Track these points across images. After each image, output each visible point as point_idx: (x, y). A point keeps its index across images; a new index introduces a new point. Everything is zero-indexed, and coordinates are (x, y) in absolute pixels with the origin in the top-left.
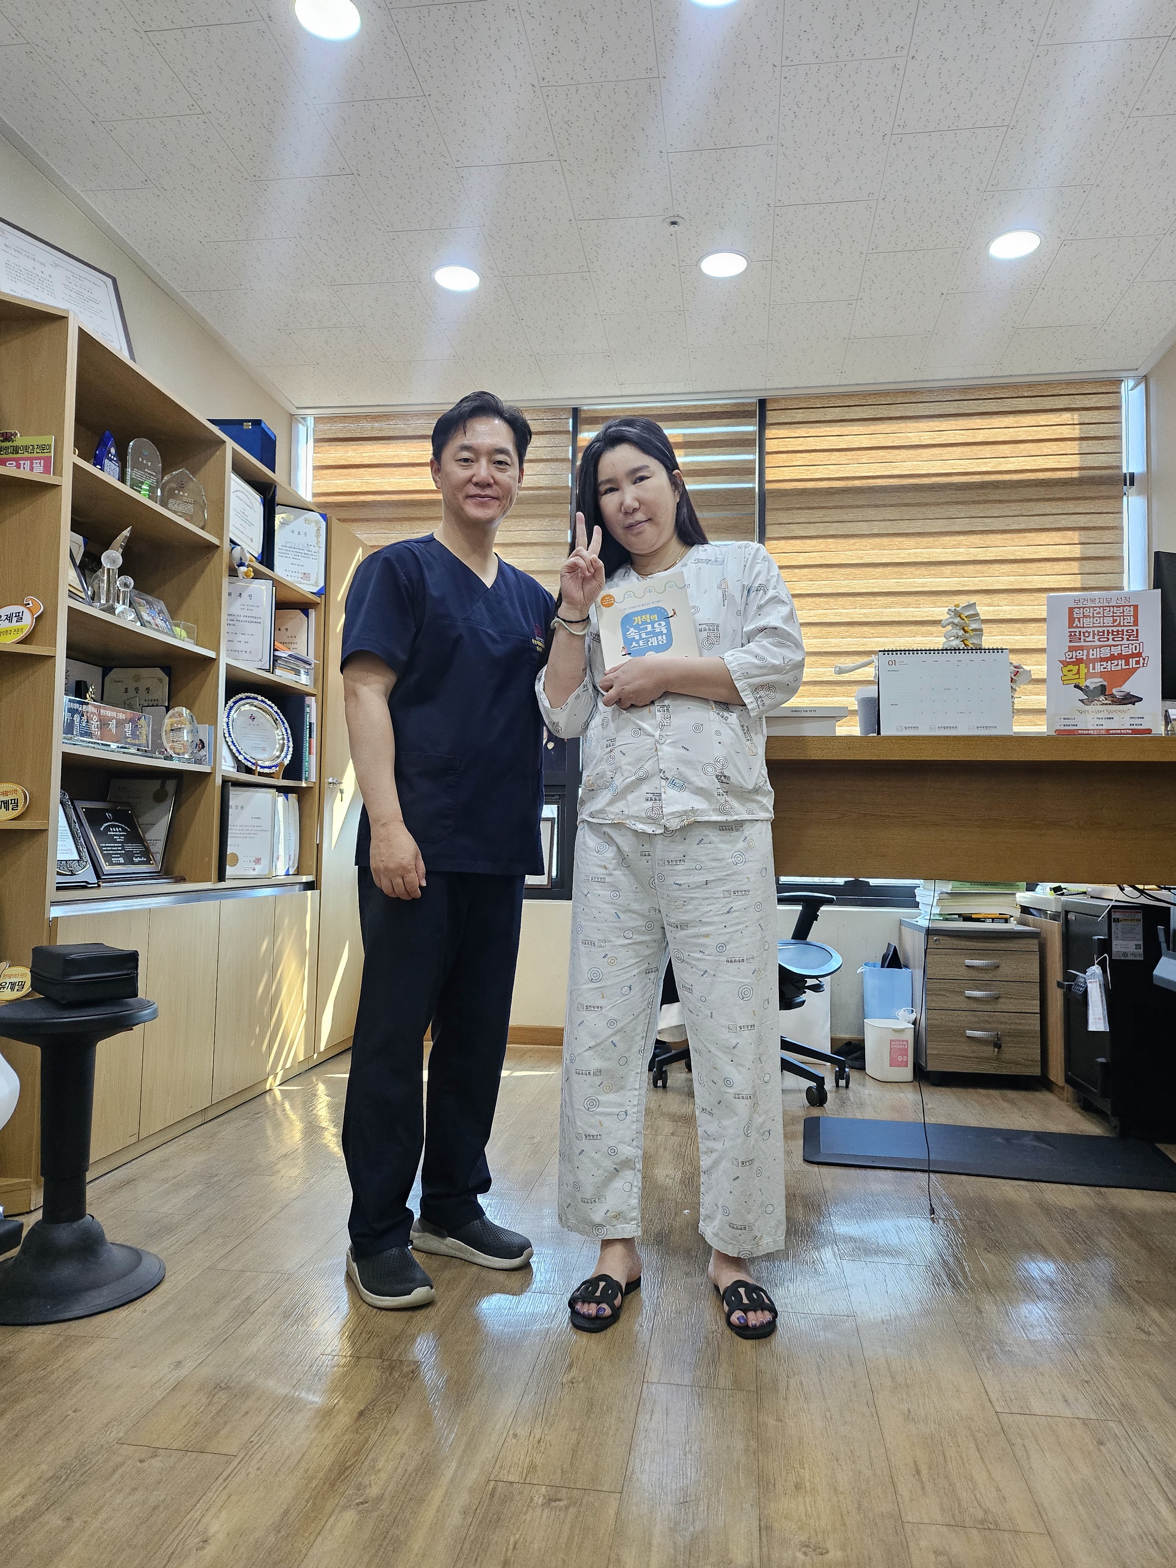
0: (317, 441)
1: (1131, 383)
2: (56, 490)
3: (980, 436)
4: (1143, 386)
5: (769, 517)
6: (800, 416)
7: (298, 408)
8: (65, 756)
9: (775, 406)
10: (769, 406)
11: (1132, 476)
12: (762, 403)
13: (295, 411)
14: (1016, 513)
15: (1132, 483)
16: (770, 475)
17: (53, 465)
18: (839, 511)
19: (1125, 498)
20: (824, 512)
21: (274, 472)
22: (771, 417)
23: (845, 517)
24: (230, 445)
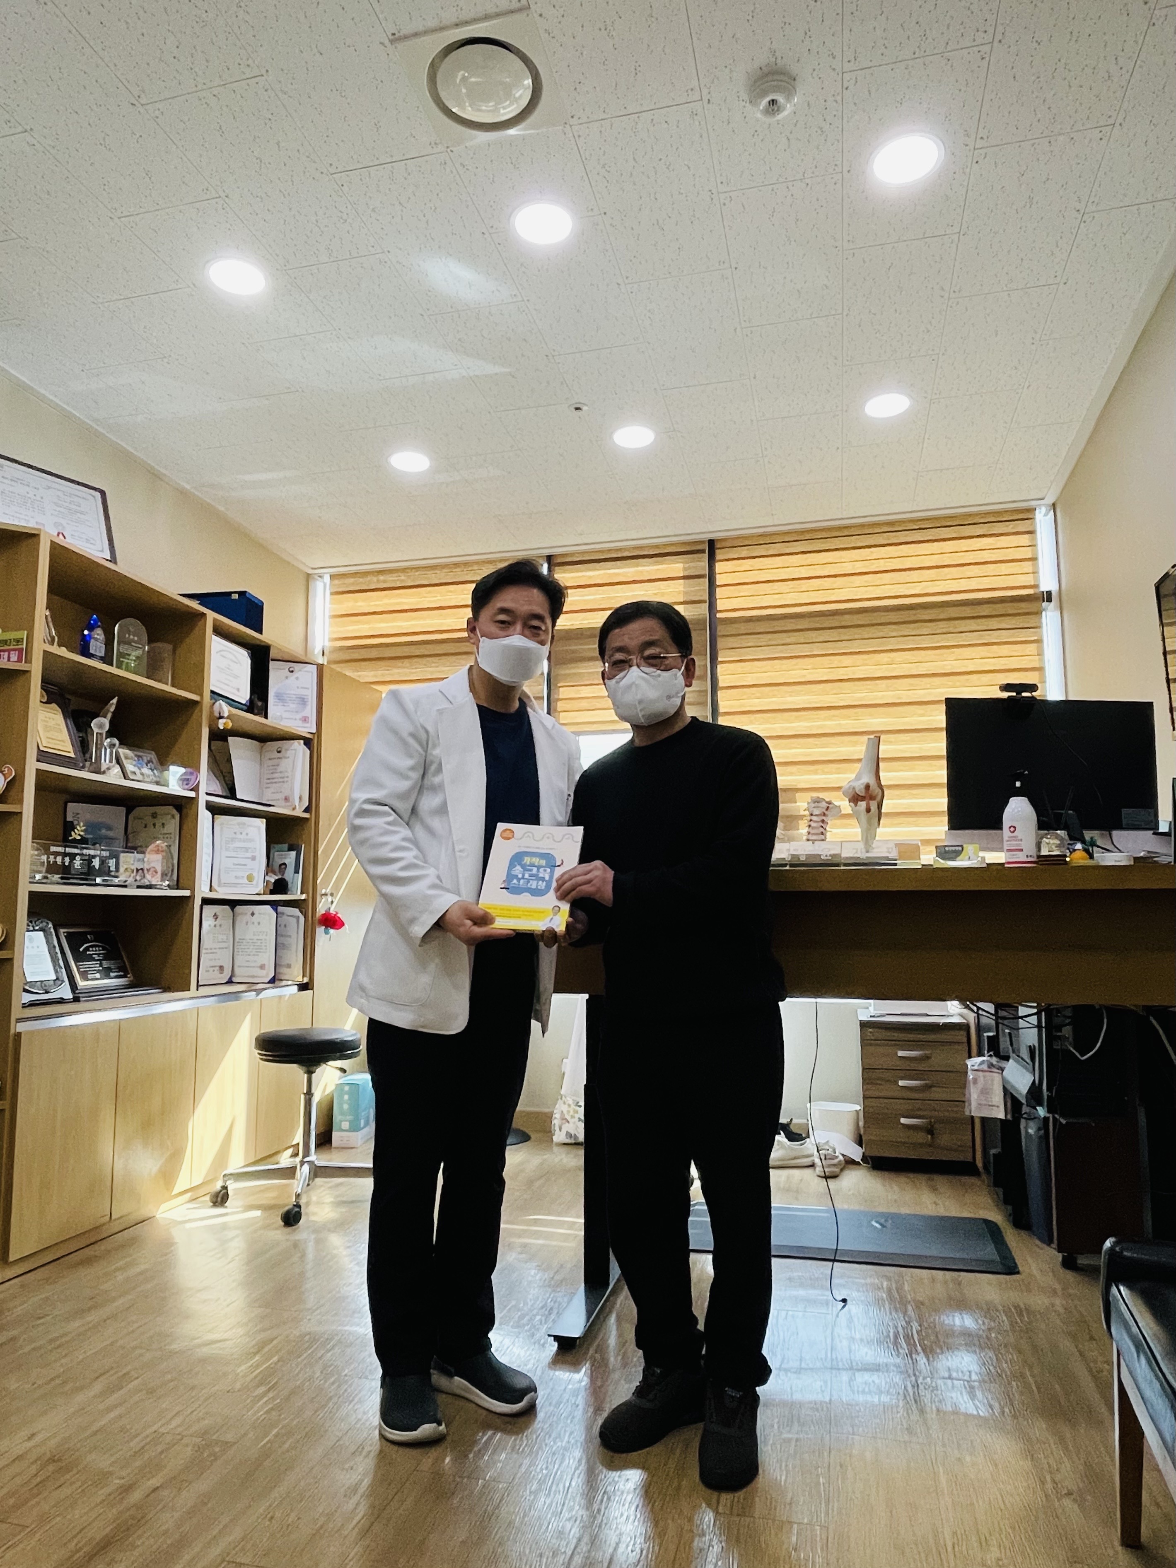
0: (332, 594)
1: (1043, 509)
2: (27, 675)
3: (908, 563)
4: (1052, 512)
5: (721, 643)
6: (744, 552)
7: (313, 569)
8: (32, 895)
9: (724, 544)
10: (718, 545)
11: (1049, 593)
12: (712, 543)
13: (310, 572)
14: (944, 630)
15: (1049, 600)
16: (720, 605)
17: (25, 655)
18: (784, 635)
19: (1044, 613)
20: (770, 636)
21: (261, 633)
22: (719, 555)
23: (788, 641)
24: (211, 616)
